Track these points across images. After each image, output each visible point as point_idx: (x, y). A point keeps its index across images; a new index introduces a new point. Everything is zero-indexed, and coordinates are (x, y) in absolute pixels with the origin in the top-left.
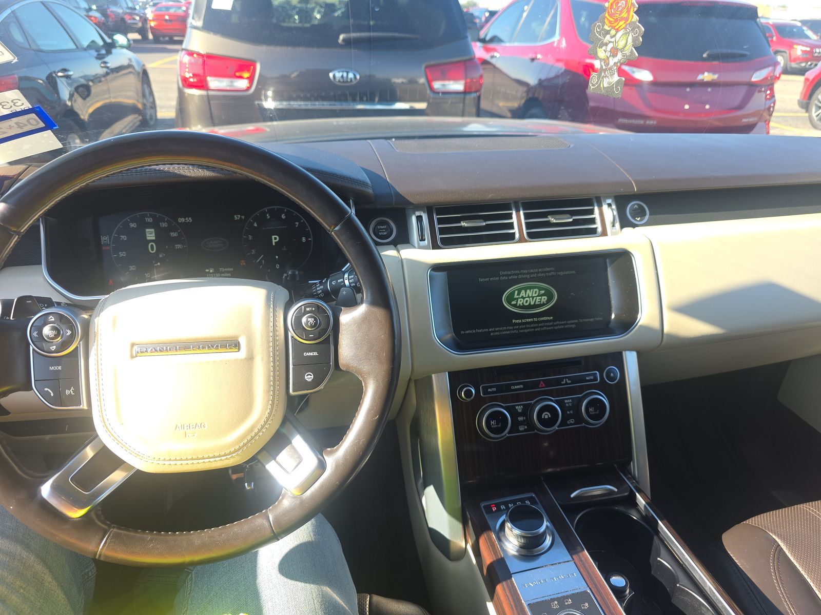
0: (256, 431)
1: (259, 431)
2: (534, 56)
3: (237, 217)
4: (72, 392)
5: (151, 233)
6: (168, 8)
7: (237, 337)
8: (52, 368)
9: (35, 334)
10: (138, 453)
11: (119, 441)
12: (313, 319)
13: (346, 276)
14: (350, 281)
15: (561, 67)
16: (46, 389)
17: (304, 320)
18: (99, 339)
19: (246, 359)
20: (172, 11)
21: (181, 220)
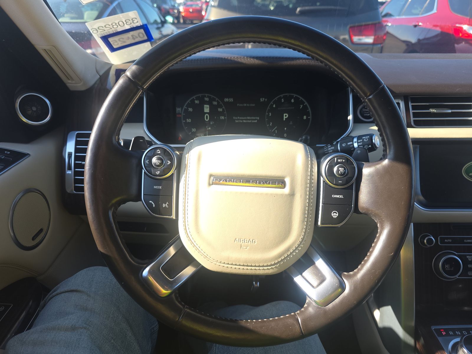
0: (291, 251)
1: (294, 251)
2: (417, 24)
3: (262, 100)
4: (167, 206)
5: (207, 108)
6: (191, 5)
7: (284, 177)
8: (155, 187)
9: (147, 162)
10: (206, 256)
11: (194, 245)
12: (343, 169)
13: (355, 140)
14: (359, 144)
15: (438, 30)
16: (150, 202)
17: (335, 169)
18: (188, 170)
19: (289, 194)
20: (194, 7)
21: (226, 100)
